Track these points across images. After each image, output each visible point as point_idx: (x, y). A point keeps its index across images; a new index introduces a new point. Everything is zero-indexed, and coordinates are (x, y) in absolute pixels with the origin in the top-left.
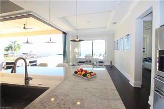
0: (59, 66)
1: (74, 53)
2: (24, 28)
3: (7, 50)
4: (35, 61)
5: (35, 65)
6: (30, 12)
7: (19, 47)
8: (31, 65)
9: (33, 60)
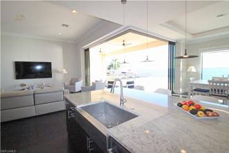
0: (159, 91)
1: (188, 73)
2: (124, 44)
3: (109, 69)
4: (133, 82)
5: (132, 87)
6: (128, 27)
7: (118, 66)
8: (129, 87)
9: (130, 80)
